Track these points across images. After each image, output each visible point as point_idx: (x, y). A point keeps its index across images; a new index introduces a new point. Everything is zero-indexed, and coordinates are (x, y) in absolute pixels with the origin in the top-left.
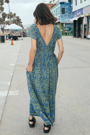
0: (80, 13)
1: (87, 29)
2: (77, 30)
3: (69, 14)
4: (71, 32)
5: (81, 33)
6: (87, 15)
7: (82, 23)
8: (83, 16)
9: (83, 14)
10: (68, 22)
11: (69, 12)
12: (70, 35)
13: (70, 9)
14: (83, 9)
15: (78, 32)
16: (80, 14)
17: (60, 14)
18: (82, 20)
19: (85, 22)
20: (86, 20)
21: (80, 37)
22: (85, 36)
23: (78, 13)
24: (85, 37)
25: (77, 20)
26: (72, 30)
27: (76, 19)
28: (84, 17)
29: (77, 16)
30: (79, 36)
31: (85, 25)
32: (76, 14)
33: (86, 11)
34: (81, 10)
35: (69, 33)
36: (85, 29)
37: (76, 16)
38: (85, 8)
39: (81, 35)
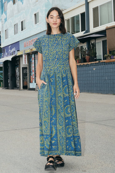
0: (13, 50)
1: (28, 75)
2: (11, 76)
5: (17, 81)
6: (29, 51)
7: (18, 65)
8: (21, 54)
9: (19, 51)
14: (20, 42)
15: (11, 80)
16: (15, 51)
18: (19, 61)
19: (24, 62)
20: (27, 60)
21: (16, 88)
22: (25, 85)
23: (11, 49)
24: (25, 87)
25: (11, 60)
27: (9, 58)
28: (23, 55)
29: (10, 54)
30: (15, 86)
31: (23, 68)
32: (7, 51)
33: (25, 46)
34: (16, 45)
36: (25, 75)
37: (8, 54)
38: (23, 41)
39: (18, 84)
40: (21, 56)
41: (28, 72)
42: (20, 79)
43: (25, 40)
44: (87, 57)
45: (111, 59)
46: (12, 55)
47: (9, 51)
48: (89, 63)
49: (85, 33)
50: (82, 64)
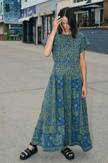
0: (31, 12)
1: (42, 33)
2: (29, 33)
3: (16, 13)
4: (18, 36)
5: (34, 38)
6: (43, 14)
7: (34, 24)
8: (37, 16)
9: (35, 13)
10: (15, 23)
11: (16, 10)
12: (18, 40)
13: (17, 5)
14: (36, 6)
15: (29, 36)
16: (32, 13)
17: (4, 11)
18: (35, 21)
19: (39, 23)
20: (41, 21)
21: (33, 43)
22: (39, 41)
23: (29, 11)
24: (40, 43)
25: (29, 20)
26: (19, 34)
28: (39, 17)
29: (28, 15)
30: (31, 41)
31: (39, 28)
32: (26, 13)
33: (40, 10)
34: (33, 8)
35: (16, 37)
36: (39, 33)
37: (27, 15)
38: (38, 6)
39: (34, 40)
40: (37, 18)
41: (42, 31)
42: (36, 36)
43: (40, 5)
44: (87, 23)
45: (105, 26)
46: (30, 16)
47: (28, 12)
48: (89, 28)
49: (87, 3)
50: (83, 28)
